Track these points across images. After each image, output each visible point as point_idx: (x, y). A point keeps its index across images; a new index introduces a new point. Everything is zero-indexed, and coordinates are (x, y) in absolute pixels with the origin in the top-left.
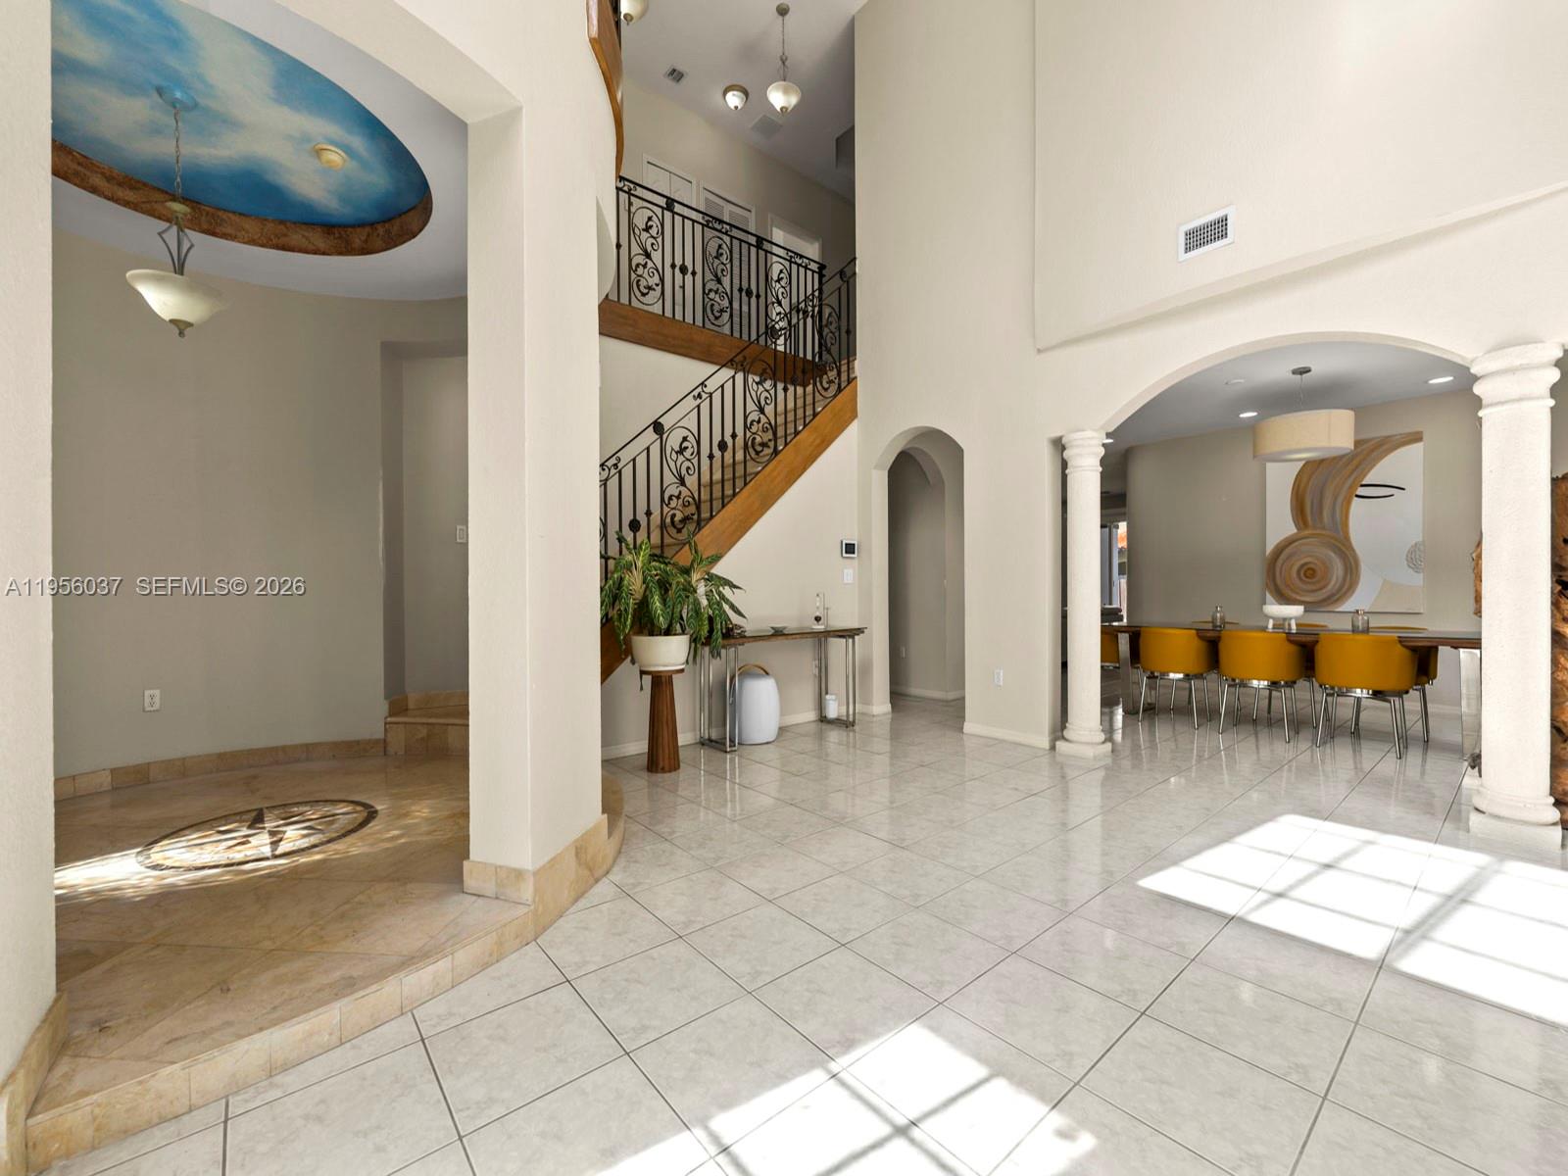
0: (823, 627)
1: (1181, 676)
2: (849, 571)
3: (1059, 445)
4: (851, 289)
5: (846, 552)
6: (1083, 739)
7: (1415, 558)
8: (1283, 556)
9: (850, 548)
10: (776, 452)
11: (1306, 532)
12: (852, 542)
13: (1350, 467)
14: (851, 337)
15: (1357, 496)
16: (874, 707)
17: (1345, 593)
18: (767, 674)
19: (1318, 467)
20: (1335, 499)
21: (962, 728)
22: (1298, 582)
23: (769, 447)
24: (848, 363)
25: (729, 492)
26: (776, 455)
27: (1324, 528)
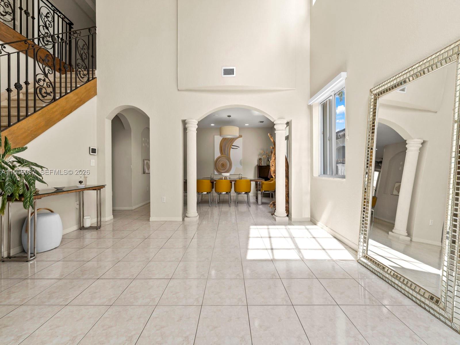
0: (84, 186)
1: (206, 193)
2: (93, 160)
3: (184, 122)
4: (94, 37)
5: (92, 152)
6: (193, 216)
7: (241, 163)
8: (218, 161)
9: (94, 151)
10: (54, 99)
11: (223, 156)
12: (95, 148)
13: (230, 141)
14: (94, 59)
15: (232, 148)
16: (106, 218)
17: (230, 170)
18: (52, 212)
19: (225, 140)
20: (228, 149)
21: (149, 219)
22: (221, 167)
23: (50, 95)
24: (93, 71)
25: (23, 113)
26: (55, 101)
27: (226, 155)
